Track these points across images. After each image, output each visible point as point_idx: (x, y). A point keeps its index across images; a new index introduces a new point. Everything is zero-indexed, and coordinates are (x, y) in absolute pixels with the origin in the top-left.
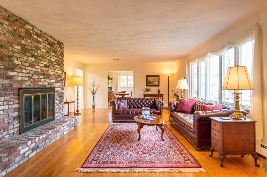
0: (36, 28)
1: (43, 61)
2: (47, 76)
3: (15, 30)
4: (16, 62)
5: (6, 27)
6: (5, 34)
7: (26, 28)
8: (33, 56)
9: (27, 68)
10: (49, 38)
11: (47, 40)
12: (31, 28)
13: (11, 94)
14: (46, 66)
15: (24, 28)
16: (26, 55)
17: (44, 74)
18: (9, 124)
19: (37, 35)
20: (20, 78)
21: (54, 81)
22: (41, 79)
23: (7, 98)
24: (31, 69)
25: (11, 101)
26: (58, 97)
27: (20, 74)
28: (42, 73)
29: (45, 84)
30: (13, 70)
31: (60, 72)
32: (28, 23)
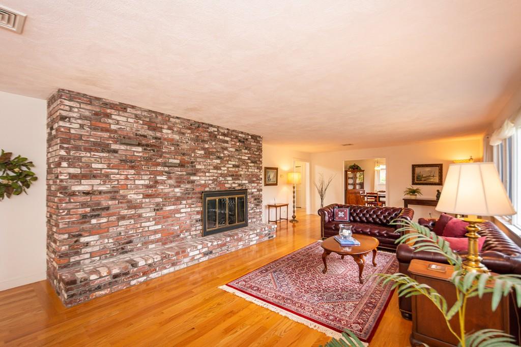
0: (222, 128)
1: (231, 161)
2: (236, 177)
3: (198, 136)
4: (198, 167)
5: (188, 135)
6: (187, 142)
7: (209, 131)
8: (219, 158)
9: (211, 171)
10: (240, 135)
11: (237, 137)
12: (216, 129)
13: (194, 198)
14: (234, 166)
15: (207, 132)
16: (209, 158)
17: (232, 176)
18: (191, 225)
19: (224, 135)
20: (203, 182)
21: (247, 182)
22: (228, 180)
23: (190, 201)
24: (215, 171)
25: (193, 204)
26: (252, 200)
27: (203, 178)
28: (230, 174)
29: (234, 185)
30: (194, 174)
31: (256, 171)
32: (212, 126)
